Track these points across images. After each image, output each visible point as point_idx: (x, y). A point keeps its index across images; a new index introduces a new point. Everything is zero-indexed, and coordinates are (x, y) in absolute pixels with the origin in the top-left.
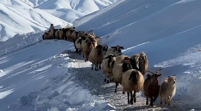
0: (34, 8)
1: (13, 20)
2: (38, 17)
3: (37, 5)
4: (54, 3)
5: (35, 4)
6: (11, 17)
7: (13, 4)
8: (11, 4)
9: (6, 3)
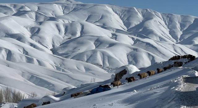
0: (176, 44)
1: (160, 52)
2: (179, 51)
3: (179, 41)
4: (192, 40)
5: (177, 41)
6: (159, 50)
7: (161, 40)
8: (160, 40)
9: (156, 39)
